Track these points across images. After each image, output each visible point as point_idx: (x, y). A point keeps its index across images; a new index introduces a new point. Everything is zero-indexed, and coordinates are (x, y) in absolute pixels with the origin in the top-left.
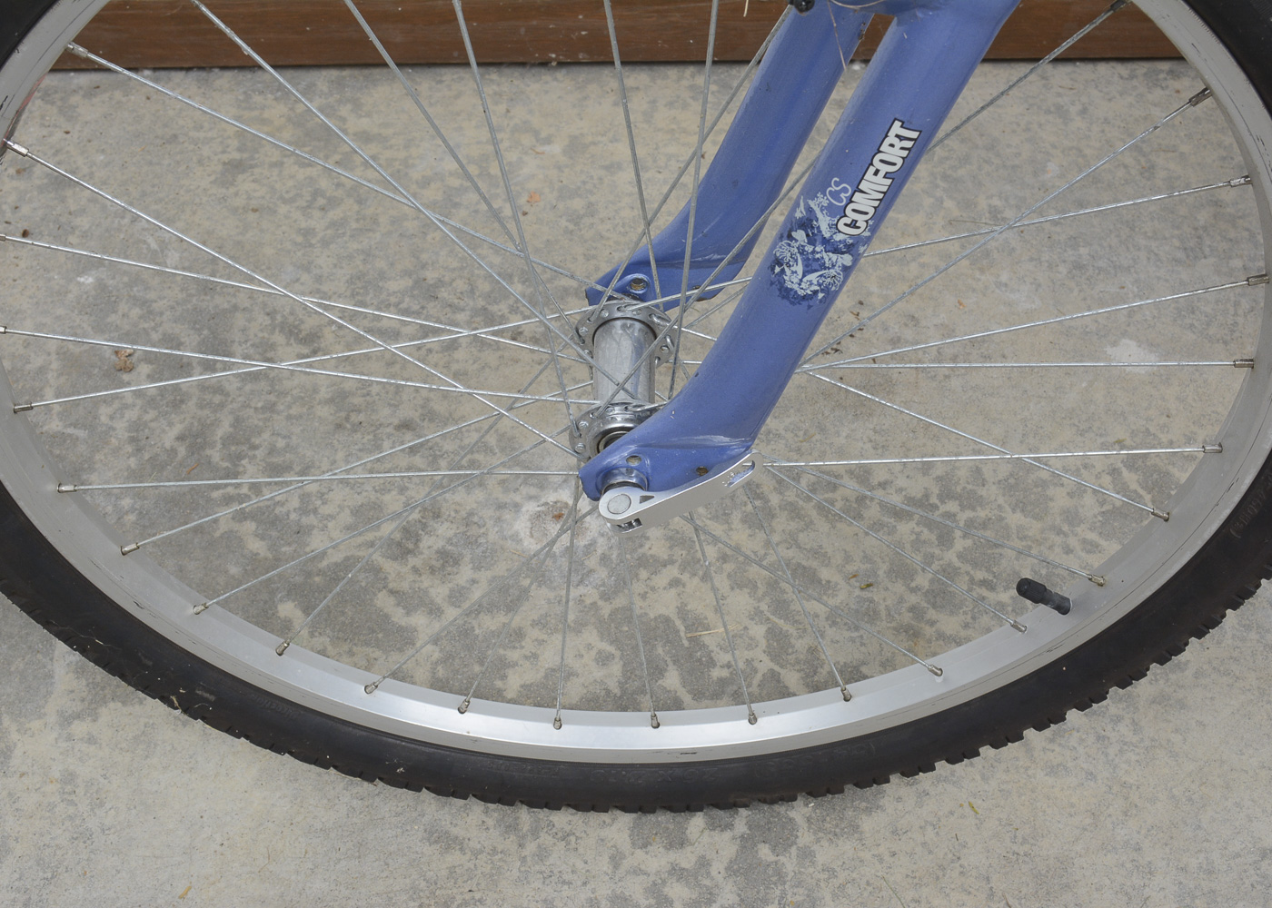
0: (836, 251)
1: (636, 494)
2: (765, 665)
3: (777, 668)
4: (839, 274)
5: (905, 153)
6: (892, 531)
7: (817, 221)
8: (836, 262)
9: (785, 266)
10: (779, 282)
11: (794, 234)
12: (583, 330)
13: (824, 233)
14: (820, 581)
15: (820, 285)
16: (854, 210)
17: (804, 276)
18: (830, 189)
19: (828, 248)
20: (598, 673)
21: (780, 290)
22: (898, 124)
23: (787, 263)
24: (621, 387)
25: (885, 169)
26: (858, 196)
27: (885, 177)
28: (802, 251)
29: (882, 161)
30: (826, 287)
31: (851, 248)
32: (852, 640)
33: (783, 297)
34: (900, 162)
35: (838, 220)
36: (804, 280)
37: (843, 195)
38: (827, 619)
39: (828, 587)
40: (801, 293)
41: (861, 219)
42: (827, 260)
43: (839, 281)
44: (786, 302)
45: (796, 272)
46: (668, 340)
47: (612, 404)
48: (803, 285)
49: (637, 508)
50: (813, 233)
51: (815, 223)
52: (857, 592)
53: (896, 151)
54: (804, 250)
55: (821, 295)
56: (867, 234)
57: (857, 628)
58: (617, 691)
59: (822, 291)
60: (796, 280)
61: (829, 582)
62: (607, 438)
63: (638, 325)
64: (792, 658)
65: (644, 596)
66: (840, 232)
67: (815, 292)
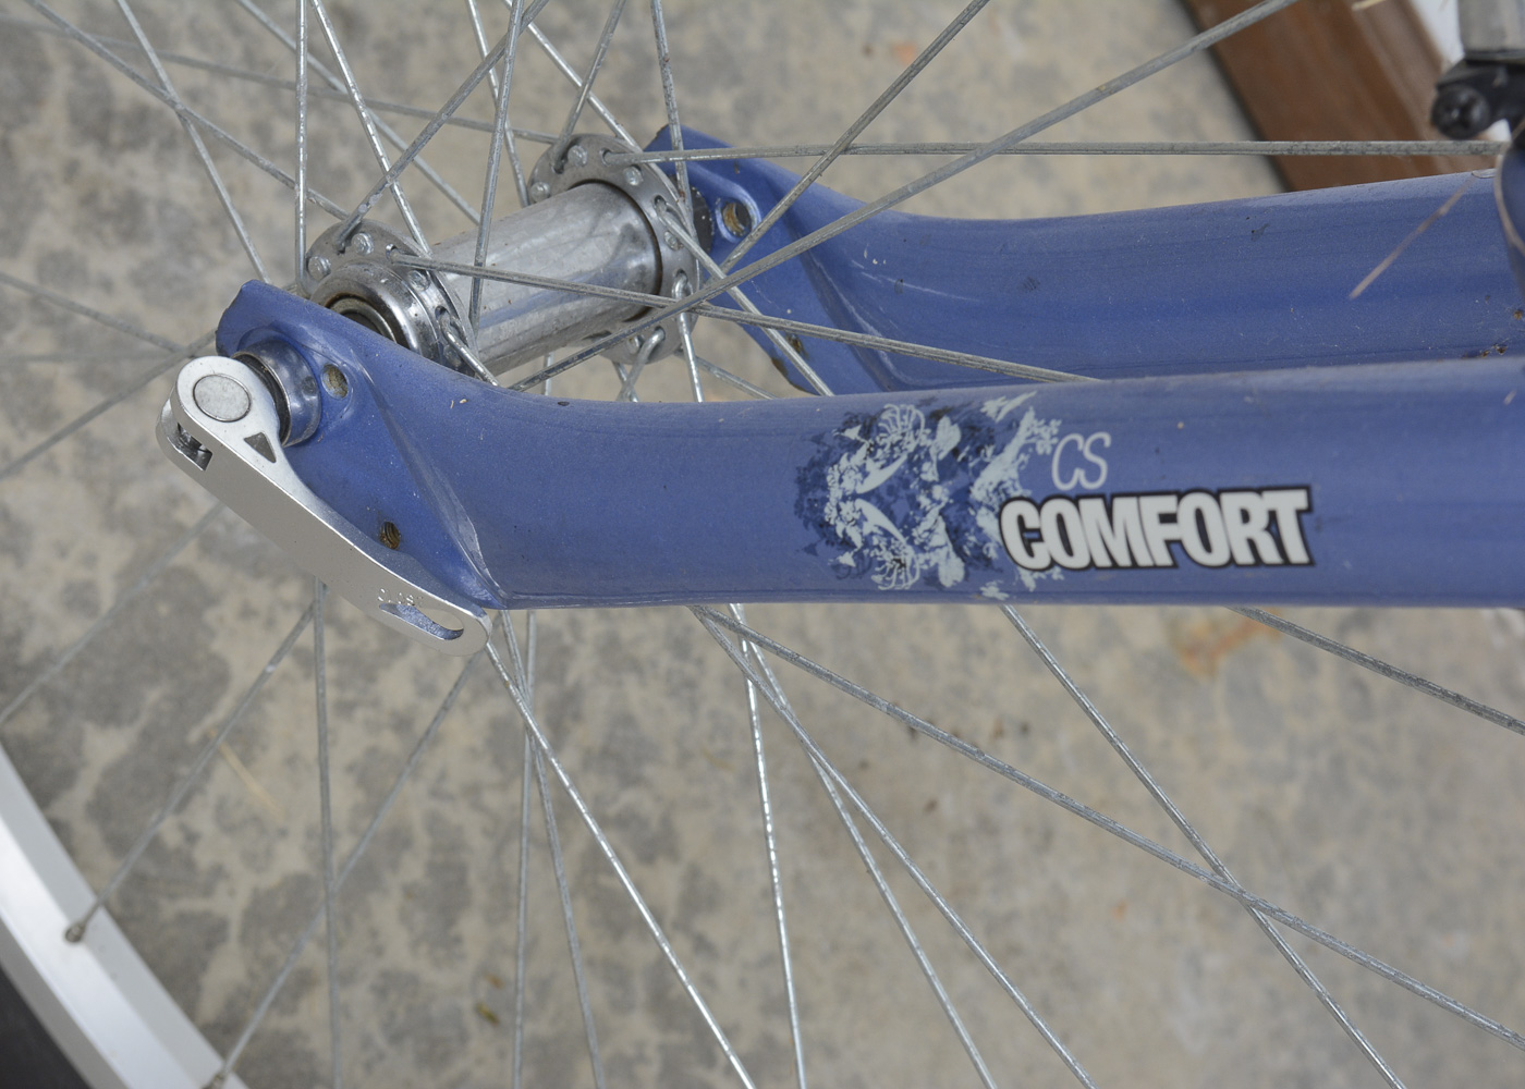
0: (955, 534)
1: (263, 421)
2: (230, 904)
3: (234, 930)
4: (913, 571)
5: (1244, 557)
6: (622, 1006)
7: (997, 452)
8: (933, 549)
9: (867, 444)
10: (827, 454)
11: (945, 422)
12: (579, 153)
13: (978, 483)
14: (450, 922)
15: (867, 543)
16: (1060, 520)
17: (867, 496)
18: (1079, 438)
19: (952, 513)
20: (45, 602)
21: (813, 464)
22: (1299, 499)
23: (876, 446)
24: (478, 275)
25: (1186, 531)
26: (1093, 508)
27: (1169, 543)
28: (915, 462)
29: (1199, 515)
30: (872, 560)
31: (982, 563)
32: (367, 1043)
33: (801, 481)
34: (1218, 557)
35: (1021, 498)
36: (860, 503)
37: (1079, 474)
38: (385, 975)
39: (444, 942)
40: (830, 512)
41: (1050, 547)
42: (925, 525)
43: (899, 582)
44: (793, 491)
45: (865, 475)
46: (655, 339)
47: (433, 277)
48: (847, 507)
49: (232, 438)
50: (965, 460)
51: (989, 451)
52: (467, 1004)
53: (1240, 533)
54: (919, 463)
55: (847, 559)
56: (1029, 581)
57: (396, 1038)
58: (27, 653)
59: (859, 556)
60: (849, 485)
61: (458, 940)
62: (366, 310)
63: (648, 259)
64: (270, 947)
65: (247, 612)
66: (999, 516)
67: (846, 544)
